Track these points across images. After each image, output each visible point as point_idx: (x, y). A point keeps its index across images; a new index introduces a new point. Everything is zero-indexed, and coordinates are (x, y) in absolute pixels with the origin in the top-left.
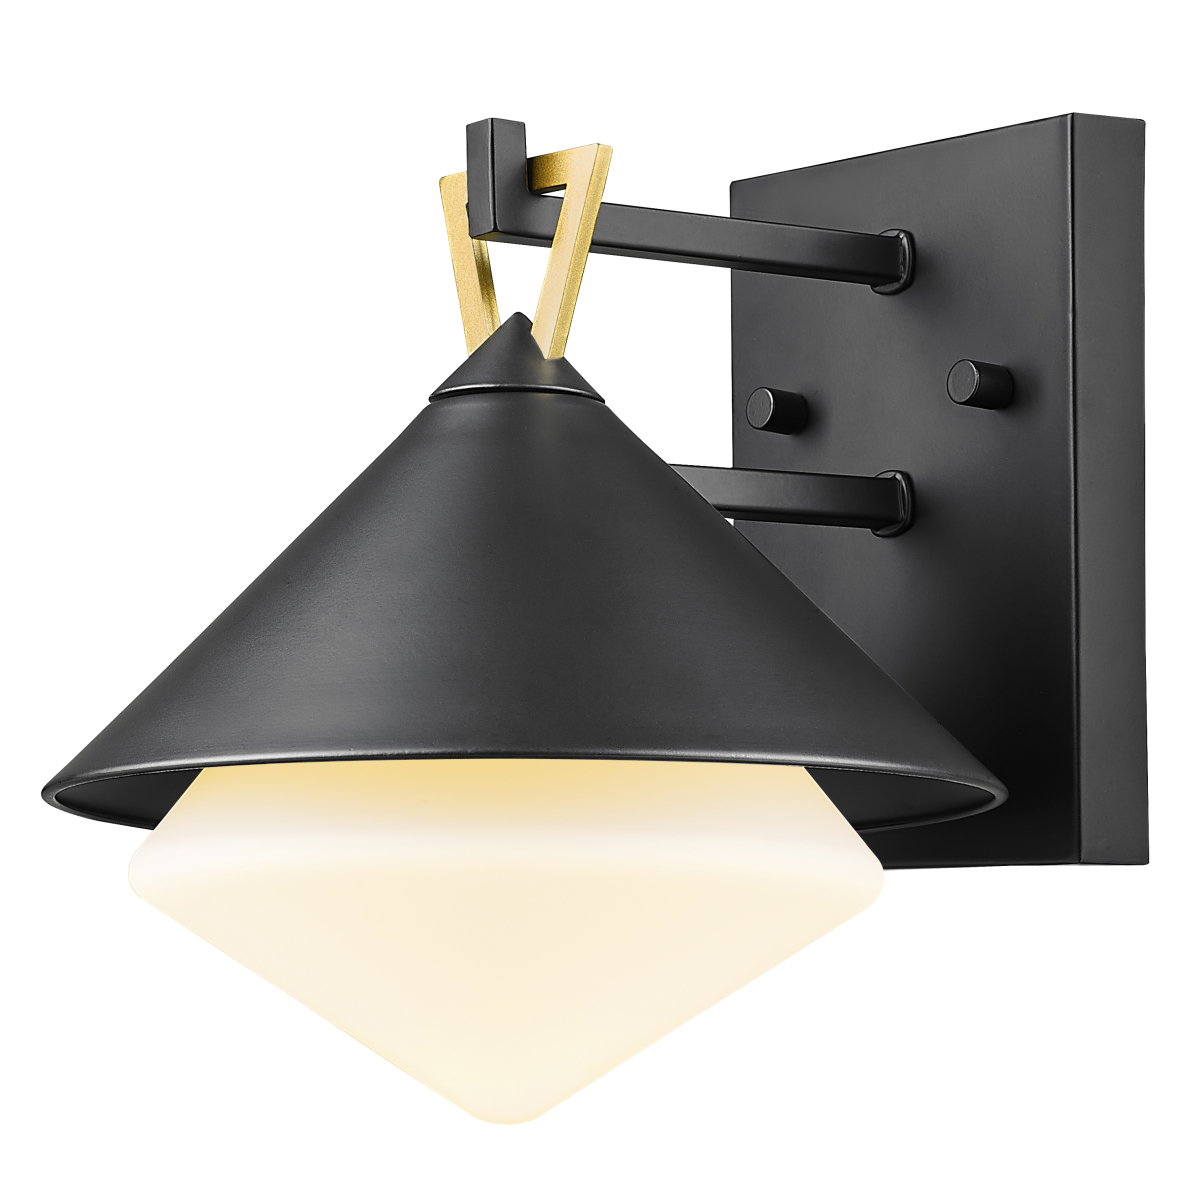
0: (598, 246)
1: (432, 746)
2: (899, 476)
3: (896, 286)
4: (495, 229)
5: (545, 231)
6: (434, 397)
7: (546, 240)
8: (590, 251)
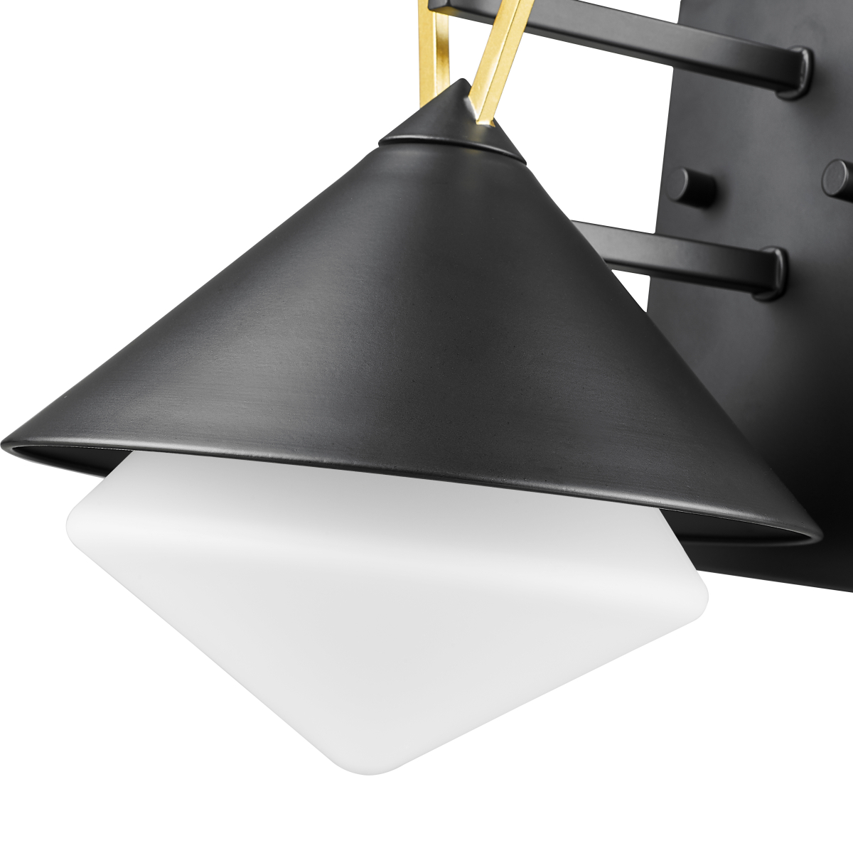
0: (532, 28)
1: (293, 451)
2: (778, 253)
3: (794, 94)
4: (449, 4)
5: (488, 9)
6: (383, 142)
7: (489, 18)
8: (525, 31)
